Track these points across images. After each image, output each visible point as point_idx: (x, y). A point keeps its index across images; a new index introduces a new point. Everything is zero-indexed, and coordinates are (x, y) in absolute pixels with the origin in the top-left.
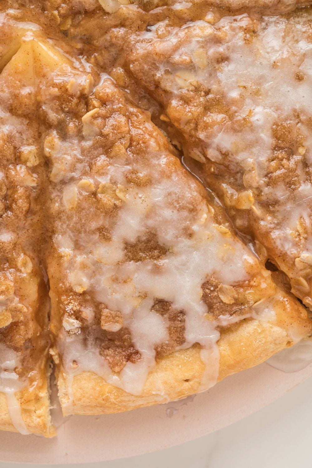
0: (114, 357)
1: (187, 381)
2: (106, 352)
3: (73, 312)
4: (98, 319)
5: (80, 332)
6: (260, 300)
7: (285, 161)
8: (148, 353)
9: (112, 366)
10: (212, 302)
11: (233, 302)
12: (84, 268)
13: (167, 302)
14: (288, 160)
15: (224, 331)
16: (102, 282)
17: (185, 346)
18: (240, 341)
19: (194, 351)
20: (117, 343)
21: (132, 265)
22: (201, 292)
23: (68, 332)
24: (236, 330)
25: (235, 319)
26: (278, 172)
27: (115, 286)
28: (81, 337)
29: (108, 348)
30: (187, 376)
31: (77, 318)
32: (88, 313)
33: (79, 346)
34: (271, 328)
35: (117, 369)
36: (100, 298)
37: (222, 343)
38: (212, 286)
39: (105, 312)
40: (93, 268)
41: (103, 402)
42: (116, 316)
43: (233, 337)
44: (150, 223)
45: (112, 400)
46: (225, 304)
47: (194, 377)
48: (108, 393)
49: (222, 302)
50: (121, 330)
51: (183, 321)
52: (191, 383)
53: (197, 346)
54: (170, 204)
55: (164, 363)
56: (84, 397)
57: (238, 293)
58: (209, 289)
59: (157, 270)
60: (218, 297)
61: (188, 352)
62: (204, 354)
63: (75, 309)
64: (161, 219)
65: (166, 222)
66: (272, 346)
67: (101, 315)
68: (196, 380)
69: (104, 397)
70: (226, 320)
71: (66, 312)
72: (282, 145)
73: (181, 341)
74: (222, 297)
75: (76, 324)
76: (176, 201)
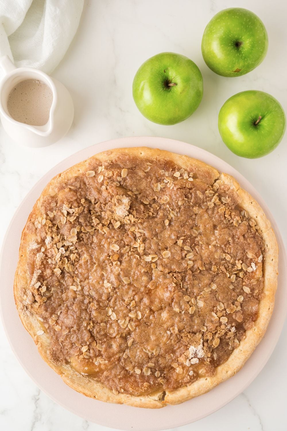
0: (249, 324)
2: (246, 326)
7: (230, 246)
9: (252, 326)
11: (257, 282)
14: (230, 245)
18: (268, 287)
20: (246, 321)
24: (265, 286)
26: (232, 251)
29: (246, 324)
30: (268, 308)
31: (233, 327)
32: (234, 323)
37: (265, 292)
38: (249, 284)
42: (239, 316)
43: (266, 288)
45: (261, 333)
46: (256, 284)
47: (269, 306)
50: (244, 317)
52: (270, 308)
55: (260, 312)
57: (256, 279)
60: (253, 285)
61: (262, 303)
66: (275, 279)
67: (237, 320)
68: (271, 306)
72: (225, 244)
74: (254, 284)
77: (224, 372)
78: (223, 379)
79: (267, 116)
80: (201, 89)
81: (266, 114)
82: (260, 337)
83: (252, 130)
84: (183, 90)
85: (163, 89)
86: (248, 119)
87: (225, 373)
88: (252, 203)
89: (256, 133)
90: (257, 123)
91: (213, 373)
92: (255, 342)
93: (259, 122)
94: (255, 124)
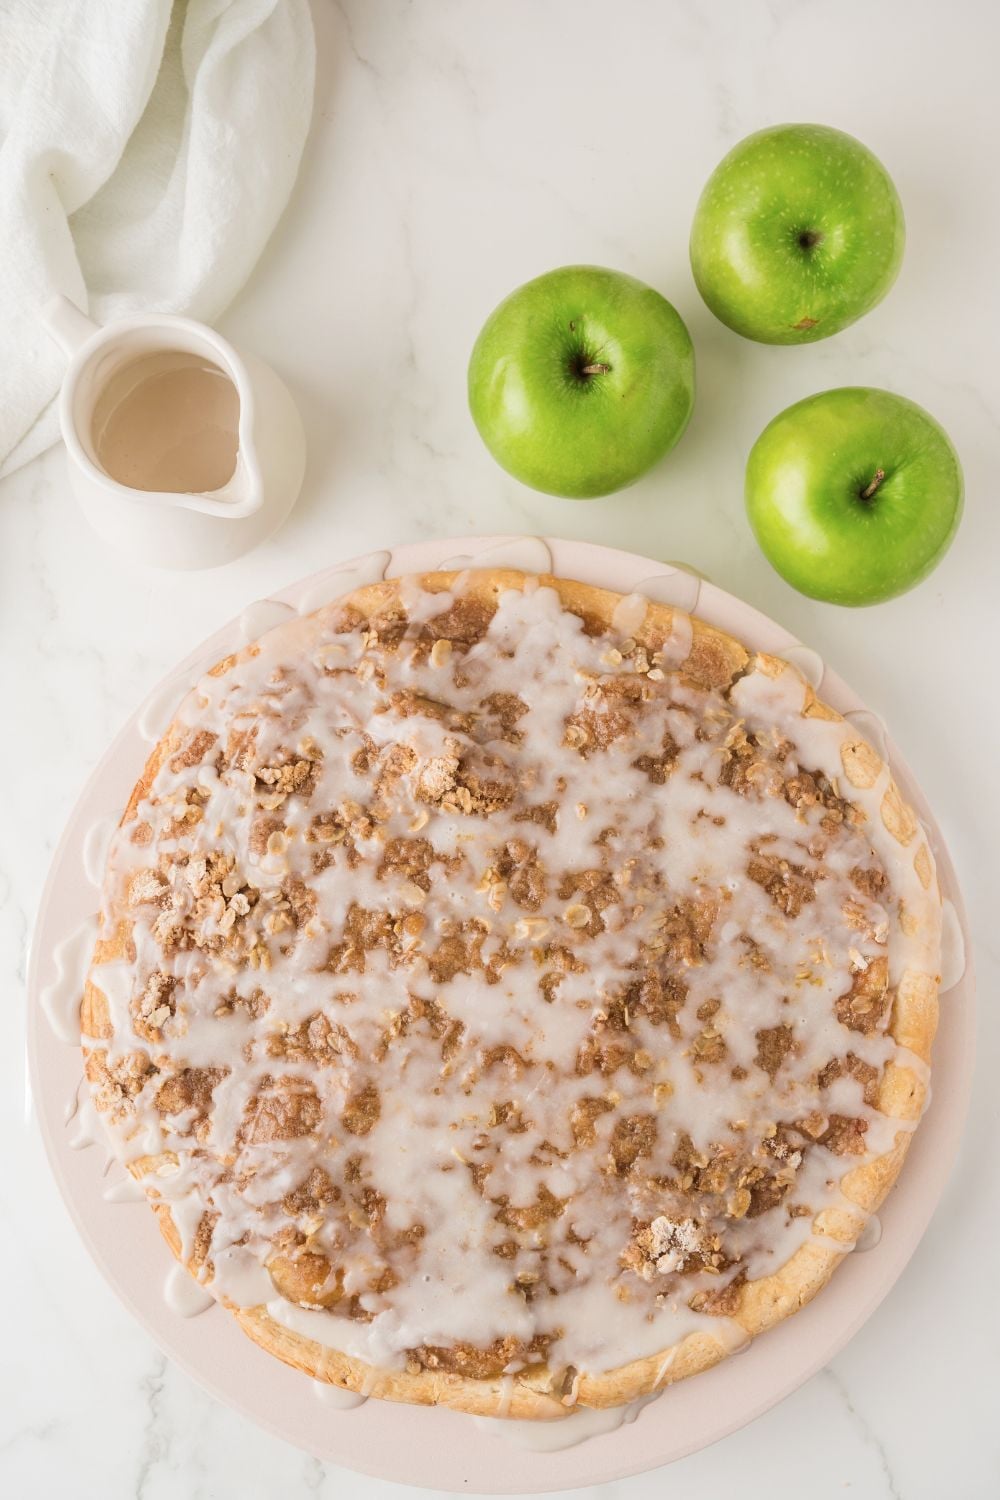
0: (848, 1145)
1: (912, 1094)
2: (838, 1148)
4: (806, 1135)
7: (784, 891)
8: (867, 1113)
9: (856, 1151)
11: (871, 1005)
14: (784, 886)
15: (889, 1032)
17: (881, 1073)
18: (909, 1023)
19: (890, 1068)
20: (838, 1133)
21: (782, 1075)
22: (843, 1028)
24: (898, 1019)
25: (887, 1014)
26: (790, 903)
29: (837, 1144)
30: (909, 1091)
31: (793, 1152)
32: (796, 1140)
35: (861, 1149)
36: (789, 1119)
37: (900, 1040)
38: (846, 1013)
39: (805, 1126)
42: (815, 1117)
43: (901, 1027)
45: (885, 1172)
46: (869, 1013)
47: (913, 1086)
49: (865, 1015)
50: (830, 1121)
51: (858, 1061)
52: (916, 1092)
53: (887, 1064)
55: (884, 1103)
57: (867, 995)
59: (799, 1051)
60: (859, 1016)
61: (888, 1076)
62: (899, 1063)
66: (931, 997)
67: (806, 1131)
68: (918, 1084)
70: (883, 1024)
72: (768, 882)
74: (862, 1012)
77: (767, 1300)
78: (761, 1324)
79: (901, 470)
80: (689, 384)
81: (899, 465)
82: (884, 1185)
83: (855, 515)
84: (632, 388)
85: (567, 384)
86: (843, 481)
87: (771, 1302)
88: (854, 750)
89: (867, 523)
90: (869, 492)
91: (728, 1302)
92: (865, 1201)
93: (876, 490)
94: (864, 495)
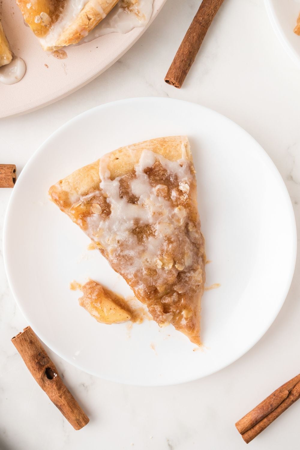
3: (184, 195)
5: (179, 183)
6: (78, 206)
10: (105, 204)
12: (178, 220)
13: (131, 202)
16: (168, 212)
23: (186, 183)
27: (161, 210)
28: (179, 180)
33: (179, 175)
34: (71, 191)
40: (173, 220)
41: (164, 144)
44: (141, 248)
48: (162, 150)
54: (131, 259)
56: (175, 147)
58: (107, 211)
63: (183, 197)
64: (136, 250)
65: (133, 249)
69: (164, 147)
71: (188, 195)
73: (121, 181)
75: (181, 188)
76: (127, 261)
